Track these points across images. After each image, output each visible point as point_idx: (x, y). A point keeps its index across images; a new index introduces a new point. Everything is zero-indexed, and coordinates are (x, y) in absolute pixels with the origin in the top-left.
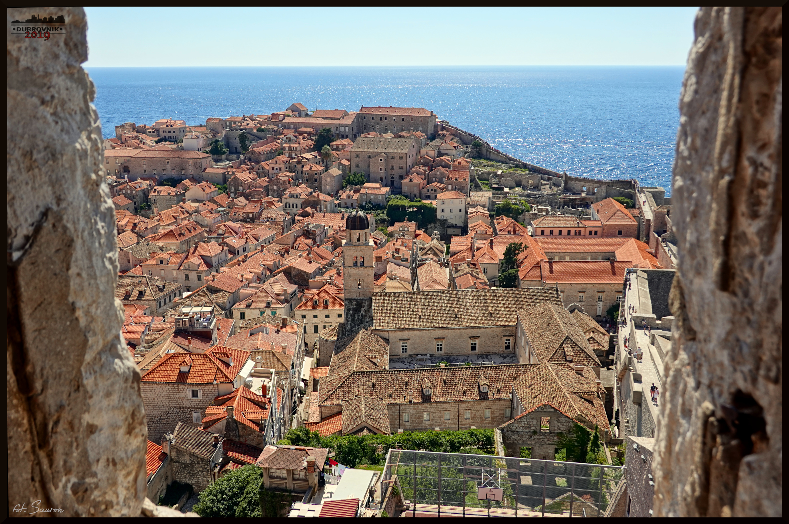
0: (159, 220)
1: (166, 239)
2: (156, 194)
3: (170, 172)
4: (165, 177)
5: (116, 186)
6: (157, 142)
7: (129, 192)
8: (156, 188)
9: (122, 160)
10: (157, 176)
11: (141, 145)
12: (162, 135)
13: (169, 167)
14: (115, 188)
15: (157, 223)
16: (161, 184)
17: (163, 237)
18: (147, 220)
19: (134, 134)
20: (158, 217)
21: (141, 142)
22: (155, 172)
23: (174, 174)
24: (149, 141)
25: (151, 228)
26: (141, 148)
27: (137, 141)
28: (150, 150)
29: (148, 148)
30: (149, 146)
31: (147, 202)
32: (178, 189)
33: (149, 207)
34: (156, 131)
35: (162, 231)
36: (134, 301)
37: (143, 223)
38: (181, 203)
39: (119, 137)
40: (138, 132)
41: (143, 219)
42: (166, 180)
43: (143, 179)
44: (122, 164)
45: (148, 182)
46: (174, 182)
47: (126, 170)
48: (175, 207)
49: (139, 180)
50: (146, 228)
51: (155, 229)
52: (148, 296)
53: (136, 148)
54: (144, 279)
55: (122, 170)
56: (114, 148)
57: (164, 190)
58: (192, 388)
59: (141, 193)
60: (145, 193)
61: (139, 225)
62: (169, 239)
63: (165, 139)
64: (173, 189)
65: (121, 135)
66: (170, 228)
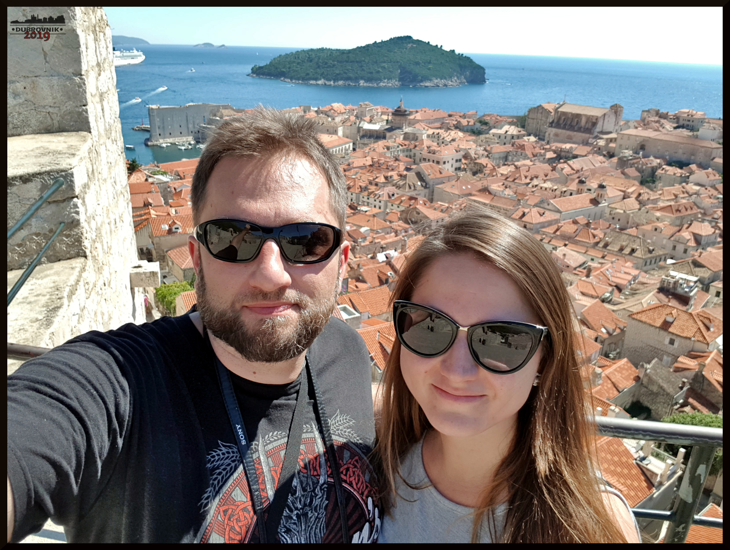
0: (660, 195)
1: (664, 211)
2: (663, 172)
3: (681, 156)
4: (674, 159)
5: (631, 160)
6: (675, 128)
7: (640, 166)
8: (664, 167)
9: (642, 139)
10: (667, 157)
11: (661, 129)
12: (681, 122)
13: (681, 151)
14: (630, 162)
15: (658, 197)
16: (669, 164)
17: (662, 209)
18: (651, 193)
19: (657, 118)
20: (660, 192)
21: (661, 126)
22: (667, 153)
23: (684, 158)
24: (669, 126)
25: (652, 200)
26: (660, 131)
27: (657, 124)
28: (667, 134)
29: (666, 132)
30: (668, 130)
31: (653, 178)
32: (683, 171)
33: (654, 182)
34: (677, 118)
35: (661, 204)
36: (625, 254)
37: (646, 193)
38: (684, 184)
39: (643, 120)
40: (660, 117)
41: (647, 190)
42: (674, 162)
43: (656, 157)
44: (641, 142)
45: (658, 161)
46: (681, 165)
47: (643, 147)
48: (677, 186)
49: (652, 158)
50: (648, 199)
51: (655, 201)
52: (638, 254)
53: (656, 130)
54: (639, 240)
55: (639, 147)
56: (636, 128)
57: (671, 170)
58: (671, 336)
59: (650, 170)
60: (654, 170)
61: (643, 195)
62: (667, 212)
63: (683, 127)
64: (679, 170)
65: (645, 118)
66: (669, 203)
